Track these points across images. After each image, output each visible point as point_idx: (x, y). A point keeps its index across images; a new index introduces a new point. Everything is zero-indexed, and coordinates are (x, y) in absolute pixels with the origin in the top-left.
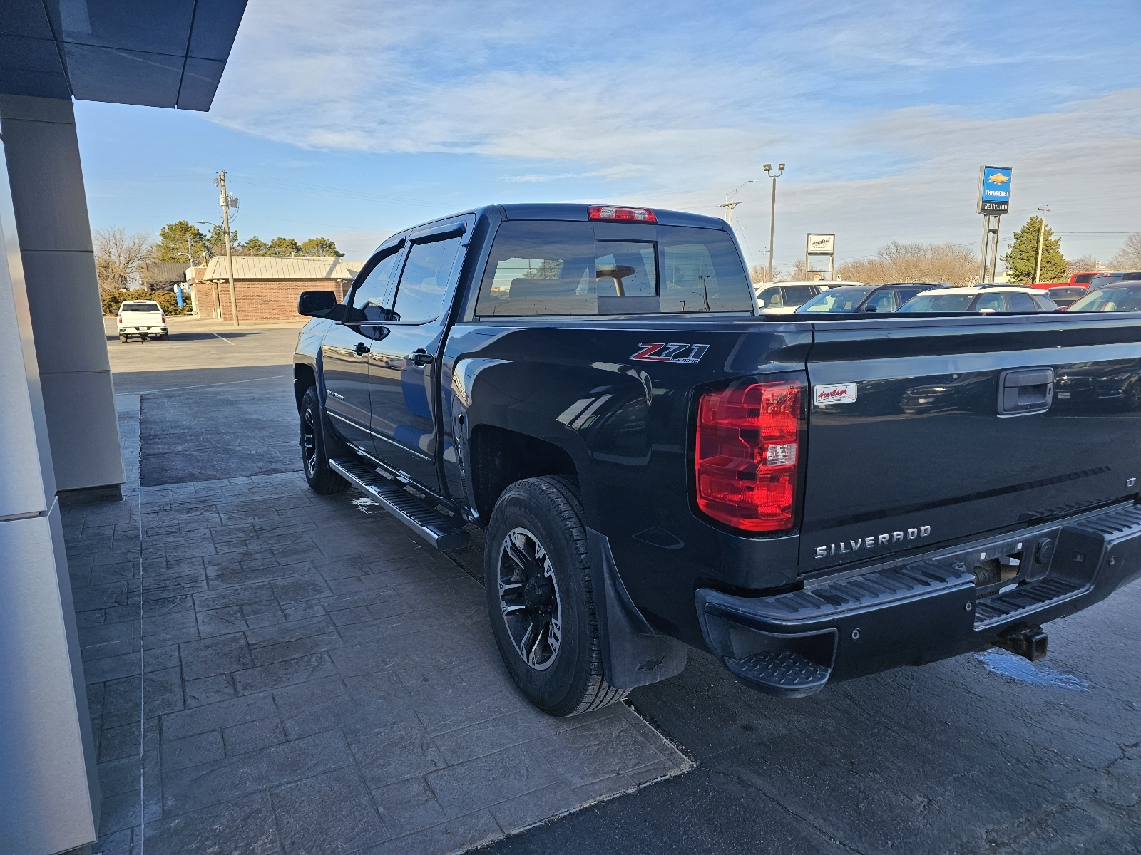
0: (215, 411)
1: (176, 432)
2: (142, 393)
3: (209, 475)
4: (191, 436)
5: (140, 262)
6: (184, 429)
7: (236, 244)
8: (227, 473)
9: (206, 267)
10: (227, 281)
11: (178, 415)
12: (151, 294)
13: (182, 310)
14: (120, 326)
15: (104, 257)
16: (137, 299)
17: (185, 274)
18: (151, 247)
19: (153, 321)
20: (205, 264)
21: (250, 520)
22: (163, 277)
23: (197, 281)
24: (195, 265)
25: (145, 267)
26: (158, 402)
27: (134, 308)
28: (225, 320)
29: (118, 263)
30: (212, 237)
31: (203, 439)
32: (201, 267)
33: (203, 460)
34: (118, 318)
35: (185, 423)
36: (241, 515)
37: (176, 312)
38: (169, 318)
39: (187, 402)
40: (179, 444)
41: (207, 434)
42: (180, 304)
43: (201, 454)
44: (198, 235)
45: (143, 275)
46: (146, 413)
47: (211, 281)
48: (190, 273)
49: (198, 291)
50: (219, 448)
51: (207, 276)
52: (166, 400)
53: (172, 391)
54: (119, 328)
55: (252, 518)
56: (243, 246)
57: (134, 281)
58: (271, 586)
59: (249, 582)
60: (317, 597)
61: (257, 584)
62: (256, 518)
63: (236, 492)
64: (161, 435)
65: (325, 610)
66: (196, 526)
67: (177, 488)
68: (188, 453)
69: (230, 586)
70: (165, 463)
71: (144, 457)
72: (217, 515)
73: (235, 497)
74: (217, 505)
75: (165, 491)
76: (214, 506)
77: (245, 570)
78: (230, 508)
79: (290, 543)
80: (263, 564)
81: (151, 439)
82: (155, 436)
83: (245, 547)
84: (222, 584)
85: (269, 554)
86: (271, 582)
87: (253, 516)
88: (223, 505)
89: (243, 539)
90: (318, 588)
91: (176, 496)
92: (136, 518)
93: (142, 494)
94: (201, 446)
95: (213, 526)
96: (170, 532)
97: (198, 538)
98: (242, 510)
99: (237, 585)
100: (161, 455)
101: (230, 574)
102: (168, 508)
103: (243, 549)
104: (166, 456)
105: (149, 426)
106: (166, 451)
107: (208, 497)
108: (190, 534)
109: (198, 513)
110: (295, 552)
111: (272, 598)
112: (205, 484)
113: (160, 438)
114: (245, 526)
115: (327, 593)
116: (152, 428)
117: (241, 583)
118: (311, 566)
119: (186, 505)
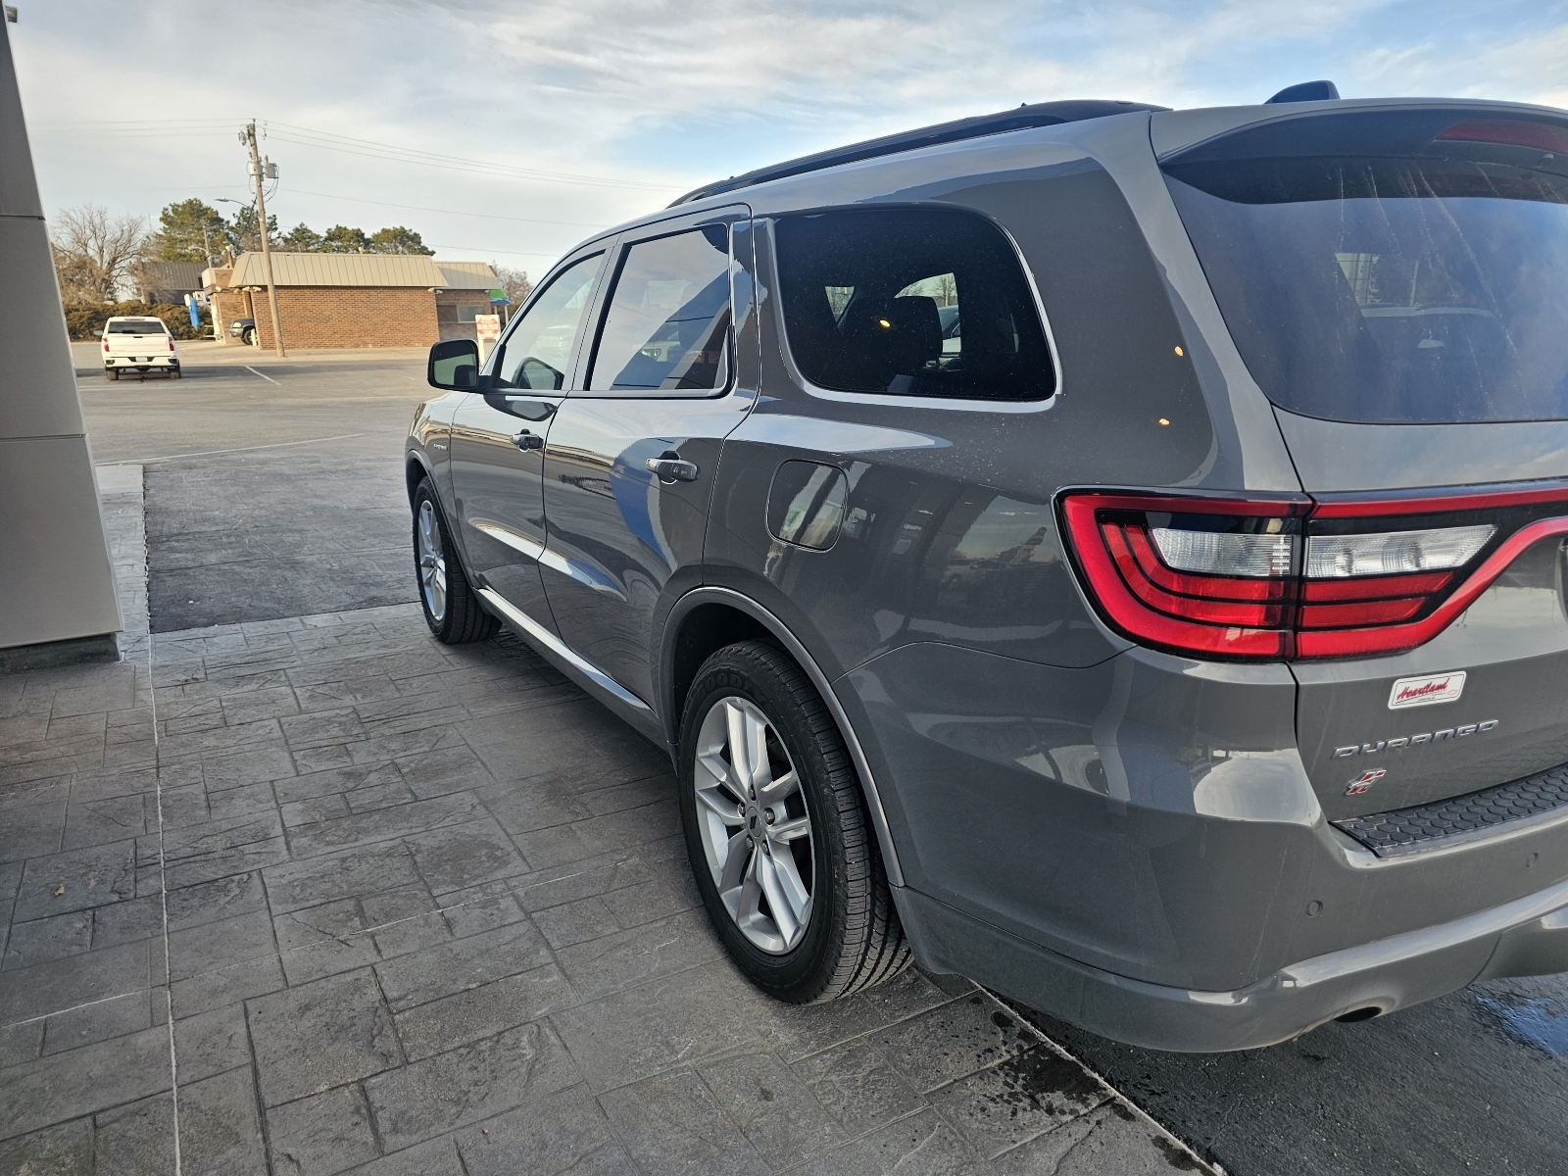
0: (263, 493)
1: (204, 529)
2: (146, 461)
3: (267, 609)
4: (228, 536)
5: (133, 260)
6: (217, 524)
7: (274, 235)
8: (296, 607)
9: (231, 268)
10: (264, 288)
11: (204, 500)
12: (150, 309)
13: (199, 332)
14: (106, 356)
15: (78, 252)
16: (130, 314)
17: (200, 279)
18: (148, 237)
19: (155, 348)
20: (230, 264)
21: (348, 700)
22: (168, 284)
23: (219, 289)
24: (215, 265)
25: (141, 268)
26: (171, 476)
27: (127, 329)
28: (264, 348)
29: (99, 262)
30: (239, 223)
31: (250, 541)
32: (225, 267)
33: (253, 581)
34: (103, 343)
35: (216, 513)
36: (331, 689)
37: (190, 335)
38: (180, 345)
39: (217, 477)
40: (211, 551)
41: (255, 533)
42: (195, 323)
43: (249, 570)
44: (216, 220)
45: (136, 280)
46: (154, 496)
47: (241, 288)
48: (208, 277)
49: (222, 305)
50: (279, 559)
51: (233, 283)
52: (184, 474)
53: (193, 458)
54: (105, 359)
55: (351, 696)
56: (286, 240)
57: (125, 288)
58: (408, 848)
59: (366, 841)
60: (499, 874)
61: (382, 845)
62: (358, 696)
63: (317, 644)
64: (179, 534)
65: (521, 907)
66: (254, 712)
67: (215, 636)
68: (226, 567)
69: (331, 849)
70: (190, 587)
71: (154, 575)
72: (288, 690)
73: (316, 654)
74: (287, 671)
75: (194, 642)
76: (281, 672)
77: (354, 811)
78: (311, 675)
79: (427, 749)
80: (385, 798)
81: (164, 542)
82: (170, 537)
83: (348, 760)
84: (314, 845)
85: (393, 774)
86: (407, 839)
87: (352, 692)
88: (298, 669)
89: (342, 740)
90: (499, 853)
91: (214, 651)
92: (145, 698)
93: (153, 648)
94: (247, 556)
95: (284, 714)
96: (207, 727)
97: (259, 739)
98: (331, 679)
99: (344, 846)
100: (181, 571)
101: (327, 820)
102: (200, 675)
103: (344, 764)
104: (191, 572)
105: (159, 519)
106: (191, 564)
107: (270, 654)
108: (244, 731)
109: (253, 686)
110: (439, 770)
111: (416, 878)
112: (261, 629)
113: (178, 541)
114: (342, 713)
115: (517, 866)
116: (163, 522)
117: (351, 842)
118: (476, 801)
119: (232, 671)
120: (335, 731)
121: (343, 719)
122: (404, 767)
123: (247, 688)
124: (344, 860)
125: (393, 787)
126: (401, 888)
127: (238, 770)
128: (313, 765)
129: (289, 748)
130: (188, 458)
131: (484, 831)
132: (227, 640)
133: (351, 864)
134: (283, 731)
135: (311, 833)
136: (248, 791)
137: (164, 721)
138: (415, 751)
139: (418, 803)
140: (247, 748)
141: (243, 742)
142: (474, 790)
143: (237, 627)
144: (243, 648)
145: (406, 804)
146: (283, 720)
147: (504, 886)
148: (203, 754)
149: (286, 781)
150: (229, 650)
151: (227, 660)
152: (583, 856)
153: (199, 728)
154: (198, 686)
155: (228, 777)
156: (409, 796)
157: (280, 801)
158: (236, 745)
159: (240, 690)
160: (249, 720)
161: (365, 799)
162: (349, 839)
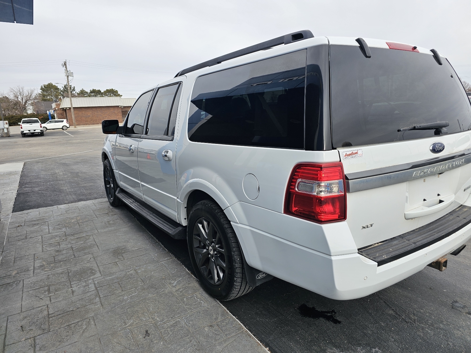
1: (37, 181)
2: (26, 161)
3: (48, 204)
4: (43, 182)
6: (41, 179)
8: (57, 203)
10: (70, 108)
11: (39, 172)
17: (52, 106)
19: (36, 127)
20: (60, 101)
21: (64, 229)
22: (42, 108)
23: (57, 109)
25: (34, 104)
26: (32, 165)
28: (70, 125)
30: (64, 89)
31: (49, 184)
32: (59, 103)
33: (47, 195)
35: (42, 176)
36: (60, 226)
40: (37, 187)
41: (51, 181)
43: (46, 192)
44: (57, 89)
45: (33, 107)
46: (25, 171)
47: (63, 108)
48: (54, 105)
49: (58, 114)
50: (56, 189)
51: (61, 107)
52: (36, 164)
57: (30, 110)
58: (68, 271)
59: (56, 270)
60: (92, 278)
61: (61, 271)
62: (67, 228)
63: (59, 214)
64: (29, 183)
65: (95, 287)
66: (35, 234)
67: (31, 212)
68: (40, 192)
69: (46, 273)
70: (28, 198)
71: (18, 195)
72: (47, 227)
73: (58, 216)
74: (49, 222)
75: (24, 215)
76: (47, 222)
77: (56, 262)
78: (55, 223)
79: (82, 242)
80: (66, 257)
81: (24, 185)
82: (26, 183)
83: (58, 247)
84: (41, 272)
85: (71, 250)
86: (68, 269)
87: (66, 227)
88: (52, 221)
89: (59, 241)
90: (93, 272)
91: (29, 217)
92: (4, 232)
93: (11, 217)
94: (47, 188)
95: (44, 234)
96: (20, 239)
97: (34, 242)
98: (61, 224)
99: (50, 272)
100: (26, 194)
101: (47, 264)
102: (23, 224)
103: (57, 248)
104: (29, 194)
105: (24, 178)
106: (30, 191)
107: (45, 217)
108: (31, 240)
109: (38, 227)
110: (84, 249)
111: (68, 280)
112: (45, 210)
113: (28, 185)
114: (61, 233)
115: (98, 275)
116: (25, 179)
117: (52, 270)
118: (92, 257)
119: (32, 222)
120: (58, 239)
121: (61, 235)
122: (74, 248)
123: (35, 227)
124: (48, 275)
125: (69, 254)
126: (62, 283)
127: (26, 251)
128: (48, 249)
129: (42, 244)
130: (39, 160)
131: (92, 265)
132: (33, 213)
133: (50, 277)
134: (42, 239)
135: (41, 268)
136: (27, 257)
137: (8, 238)
138: (79, 243)
139: (75, 258)
140: (30, 245)
141: (30, 243)
142: (92, 254)
143: (38, 209)
144: (38, 216)
145: (71, 259)
146: (43, 236)
147: (92, 281)
148: (17, 247)
149: (39, 254)
150: (34, 217)
151: (32, 219)
152: (117, 271)
153: (18, 240)
154: (21, 227)
155: (22, 253)
156: (73, 256)
157: (35, 260)
158: (27, 244)
159: (33, 228)
160: (33, 237)
161: (60, 257)
162: (52, 269)
